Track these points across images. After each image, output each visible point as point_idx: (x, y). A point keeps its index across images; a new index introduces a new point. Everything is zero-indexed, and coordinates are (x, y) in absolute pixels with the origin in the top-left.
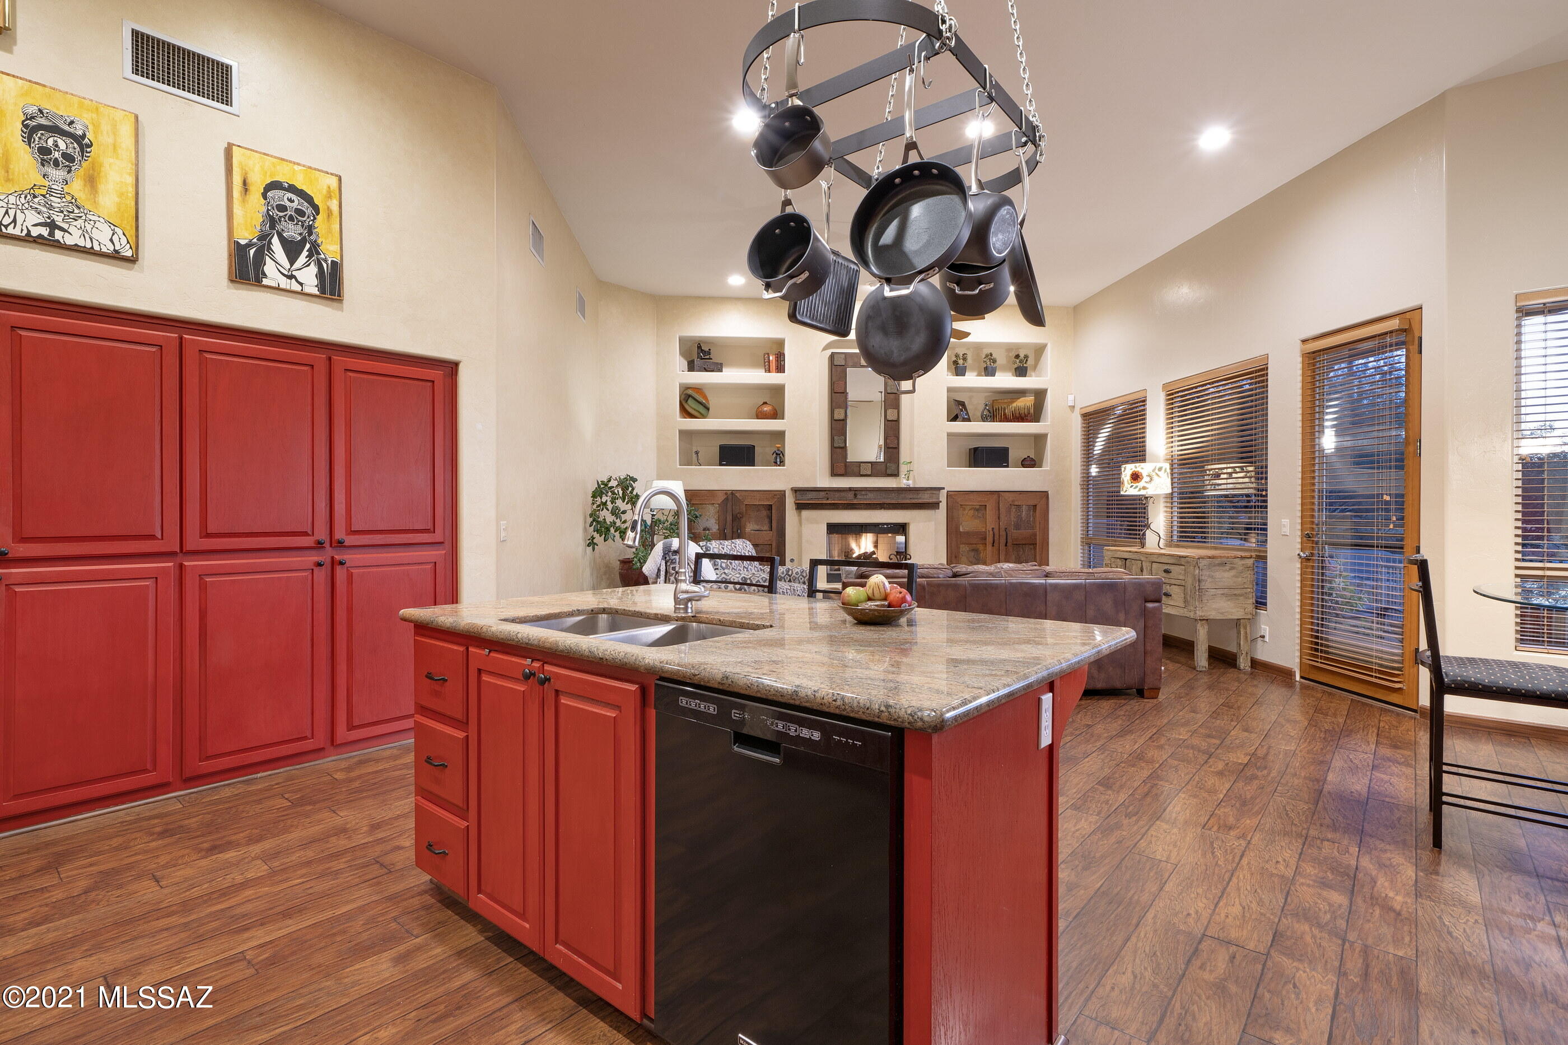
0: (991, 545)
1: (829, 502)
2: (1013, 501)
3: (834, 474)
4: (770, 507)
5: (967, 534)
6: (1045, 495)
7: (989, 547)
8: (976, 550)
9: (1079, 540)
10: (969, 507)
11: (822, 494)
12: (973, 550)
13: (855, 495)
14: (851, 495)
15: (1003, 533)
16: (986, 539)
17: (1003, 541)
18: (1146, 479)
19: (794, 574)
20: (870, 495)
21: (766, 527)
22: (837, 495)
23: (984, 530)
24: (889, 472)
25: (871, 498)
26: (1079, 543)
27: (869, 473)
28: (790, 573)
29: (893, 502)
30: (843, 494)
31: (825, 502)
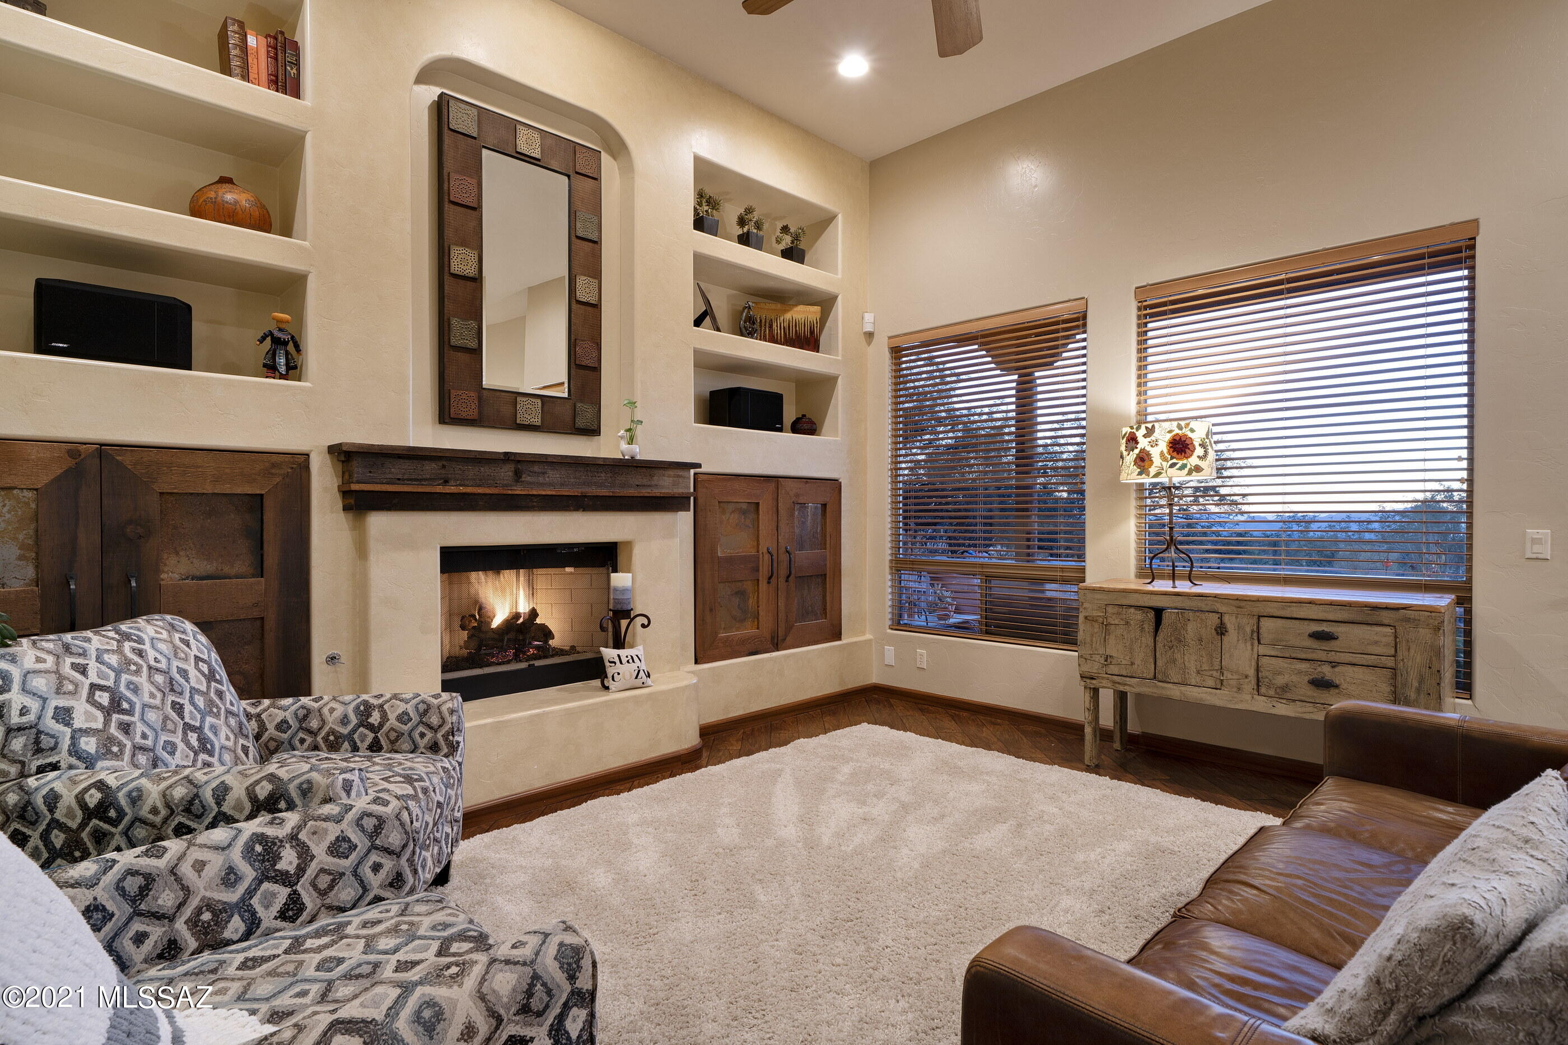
0: (765, 581)
1: (451, 489)
2: (797, 495)
3: (446, 416)
4: (256, 503)
5: (730, 560)
6: (835, 485)
7: (763, 585)
8: (741, 594)
9: (887, 564)
10: (731, 507)
11: (430, 468)
12: (737, 593)
13: (518, 475)
14: (506, 472)
15: (784, 557)
16: (758, 570)
17: (783, 572)
18: (1199, 451)
19: (392, 721)
20: (554, 475)
21: (242, 565)
22: (471, 471)
23: (753, 552)
24: (580, 423)
25: (553, 483)
26: (887, 570)
27: (537, 421)
28: (375, 718)
29: (604, 492)
30: (486, 470)
31: (439, 489)
